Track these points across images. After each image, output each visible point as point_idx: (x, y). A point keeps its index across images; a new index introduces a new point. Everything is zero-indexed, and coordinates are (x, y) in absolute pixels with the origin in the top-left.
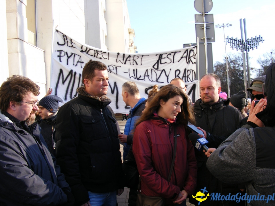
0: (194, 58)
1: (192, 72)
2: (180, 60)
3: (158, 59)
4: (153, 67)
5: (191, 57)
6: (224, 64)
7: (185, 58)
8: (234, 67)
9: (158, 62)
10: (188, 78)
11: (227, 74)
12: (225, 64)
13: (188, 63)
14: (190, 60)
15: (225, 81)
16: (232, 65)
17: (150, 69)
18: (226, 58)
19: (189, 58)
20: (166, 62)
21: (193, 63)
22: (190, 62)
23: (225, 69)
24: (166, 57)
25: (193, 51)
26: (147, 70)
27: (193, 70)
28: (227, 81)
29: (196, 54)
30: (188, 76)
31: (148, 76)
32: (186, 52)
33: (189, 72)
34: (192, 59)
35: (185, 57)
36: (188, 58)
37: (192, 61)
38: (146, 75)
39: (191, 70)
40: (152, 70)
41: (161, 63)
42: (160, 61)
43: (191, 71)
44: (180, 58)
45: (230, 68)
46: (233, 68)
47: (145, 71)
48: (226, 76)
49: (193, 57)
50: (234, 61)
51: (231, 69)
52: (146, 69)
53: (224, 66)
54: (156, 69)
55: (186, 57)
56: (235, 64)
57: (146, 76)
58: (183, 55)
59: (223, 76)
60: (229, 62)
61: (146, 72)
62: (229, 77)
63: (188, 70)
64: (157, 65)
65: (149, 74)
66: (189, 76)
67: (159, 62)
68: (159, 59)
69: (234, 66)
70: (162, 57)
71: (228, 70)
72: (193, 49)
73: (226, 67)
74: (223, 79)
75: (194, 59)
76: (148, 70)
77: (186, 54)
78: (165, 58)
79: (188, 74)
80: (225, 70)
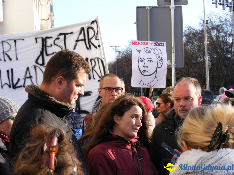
0: (97, 39)
1: (98, 60)
2: (76, 46)
3: (41, 49)
4: (36, 62)
5: (91, 38)
6: (201, 31)
7: (83, 42)
8: (218, 37)
9: (42, 53)
10: (94, 72)
11: (204, 48)
12: (203, 31)
13: (89, 48)
14: (90, 43)
15: (202, 59)
16: (214, 33)
17: (32, 67)
18: (204, 23)
19: (89, 40)
20: (55, 52)
21: (96, 47)
22: (92, 46)
23: (201, 40)
24: (53, 44)
25: (92, 28)
26: (28, 69)
27: (98, 58)
28: (204, 59)
29: (97, 33)
30: (93, 68)
31: (30, 77)
32: (83, 31)
33: (93, 62)
34: (93, 41)
35: (82, 40)
36: (87, 41)
37: (94, 45)
38: (28, 75)
39: (95, 58)
40: (35, 67)
41: (47, 55)
42: (44, 51)
43: (96, 60)
44: (74, 43)
45: (210, 38)
46: (215, 39)
47: (25, 70)
48: (204, 52)
49: (94, 38)
50: (218, 26)
51: (212, 39)
52: (26, 68)
53: (200, 35)
54: (41, 65)
55: (85, 40)
56: (219, 31)
57: (28, 78)
58: (78, 38)
59: (199, 51)
60: (210, 28)
61: (26, 72)
62: (208, 53)
63: (91, 60)
64: (41, 57)
65: (31, 75)
66: (95, 69)
67: (45, 53)
68: (43, 49)
69: (218, 34)
70: (47, 45)
71: (206, 42)
72: (91, 26)
73: (203, 36)
74: (198, 57)
75: (96, 41)
76: (30, 69)
77: (82, 35)
78: (51, 45)
79: (93, 66)
80: (203, 42)
